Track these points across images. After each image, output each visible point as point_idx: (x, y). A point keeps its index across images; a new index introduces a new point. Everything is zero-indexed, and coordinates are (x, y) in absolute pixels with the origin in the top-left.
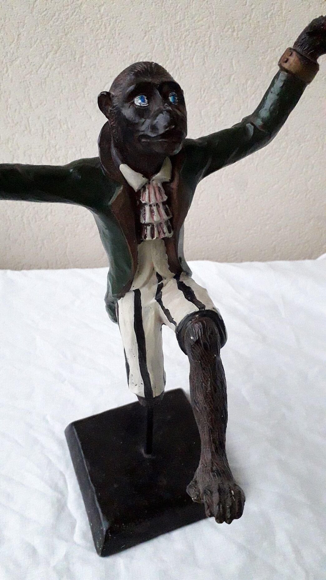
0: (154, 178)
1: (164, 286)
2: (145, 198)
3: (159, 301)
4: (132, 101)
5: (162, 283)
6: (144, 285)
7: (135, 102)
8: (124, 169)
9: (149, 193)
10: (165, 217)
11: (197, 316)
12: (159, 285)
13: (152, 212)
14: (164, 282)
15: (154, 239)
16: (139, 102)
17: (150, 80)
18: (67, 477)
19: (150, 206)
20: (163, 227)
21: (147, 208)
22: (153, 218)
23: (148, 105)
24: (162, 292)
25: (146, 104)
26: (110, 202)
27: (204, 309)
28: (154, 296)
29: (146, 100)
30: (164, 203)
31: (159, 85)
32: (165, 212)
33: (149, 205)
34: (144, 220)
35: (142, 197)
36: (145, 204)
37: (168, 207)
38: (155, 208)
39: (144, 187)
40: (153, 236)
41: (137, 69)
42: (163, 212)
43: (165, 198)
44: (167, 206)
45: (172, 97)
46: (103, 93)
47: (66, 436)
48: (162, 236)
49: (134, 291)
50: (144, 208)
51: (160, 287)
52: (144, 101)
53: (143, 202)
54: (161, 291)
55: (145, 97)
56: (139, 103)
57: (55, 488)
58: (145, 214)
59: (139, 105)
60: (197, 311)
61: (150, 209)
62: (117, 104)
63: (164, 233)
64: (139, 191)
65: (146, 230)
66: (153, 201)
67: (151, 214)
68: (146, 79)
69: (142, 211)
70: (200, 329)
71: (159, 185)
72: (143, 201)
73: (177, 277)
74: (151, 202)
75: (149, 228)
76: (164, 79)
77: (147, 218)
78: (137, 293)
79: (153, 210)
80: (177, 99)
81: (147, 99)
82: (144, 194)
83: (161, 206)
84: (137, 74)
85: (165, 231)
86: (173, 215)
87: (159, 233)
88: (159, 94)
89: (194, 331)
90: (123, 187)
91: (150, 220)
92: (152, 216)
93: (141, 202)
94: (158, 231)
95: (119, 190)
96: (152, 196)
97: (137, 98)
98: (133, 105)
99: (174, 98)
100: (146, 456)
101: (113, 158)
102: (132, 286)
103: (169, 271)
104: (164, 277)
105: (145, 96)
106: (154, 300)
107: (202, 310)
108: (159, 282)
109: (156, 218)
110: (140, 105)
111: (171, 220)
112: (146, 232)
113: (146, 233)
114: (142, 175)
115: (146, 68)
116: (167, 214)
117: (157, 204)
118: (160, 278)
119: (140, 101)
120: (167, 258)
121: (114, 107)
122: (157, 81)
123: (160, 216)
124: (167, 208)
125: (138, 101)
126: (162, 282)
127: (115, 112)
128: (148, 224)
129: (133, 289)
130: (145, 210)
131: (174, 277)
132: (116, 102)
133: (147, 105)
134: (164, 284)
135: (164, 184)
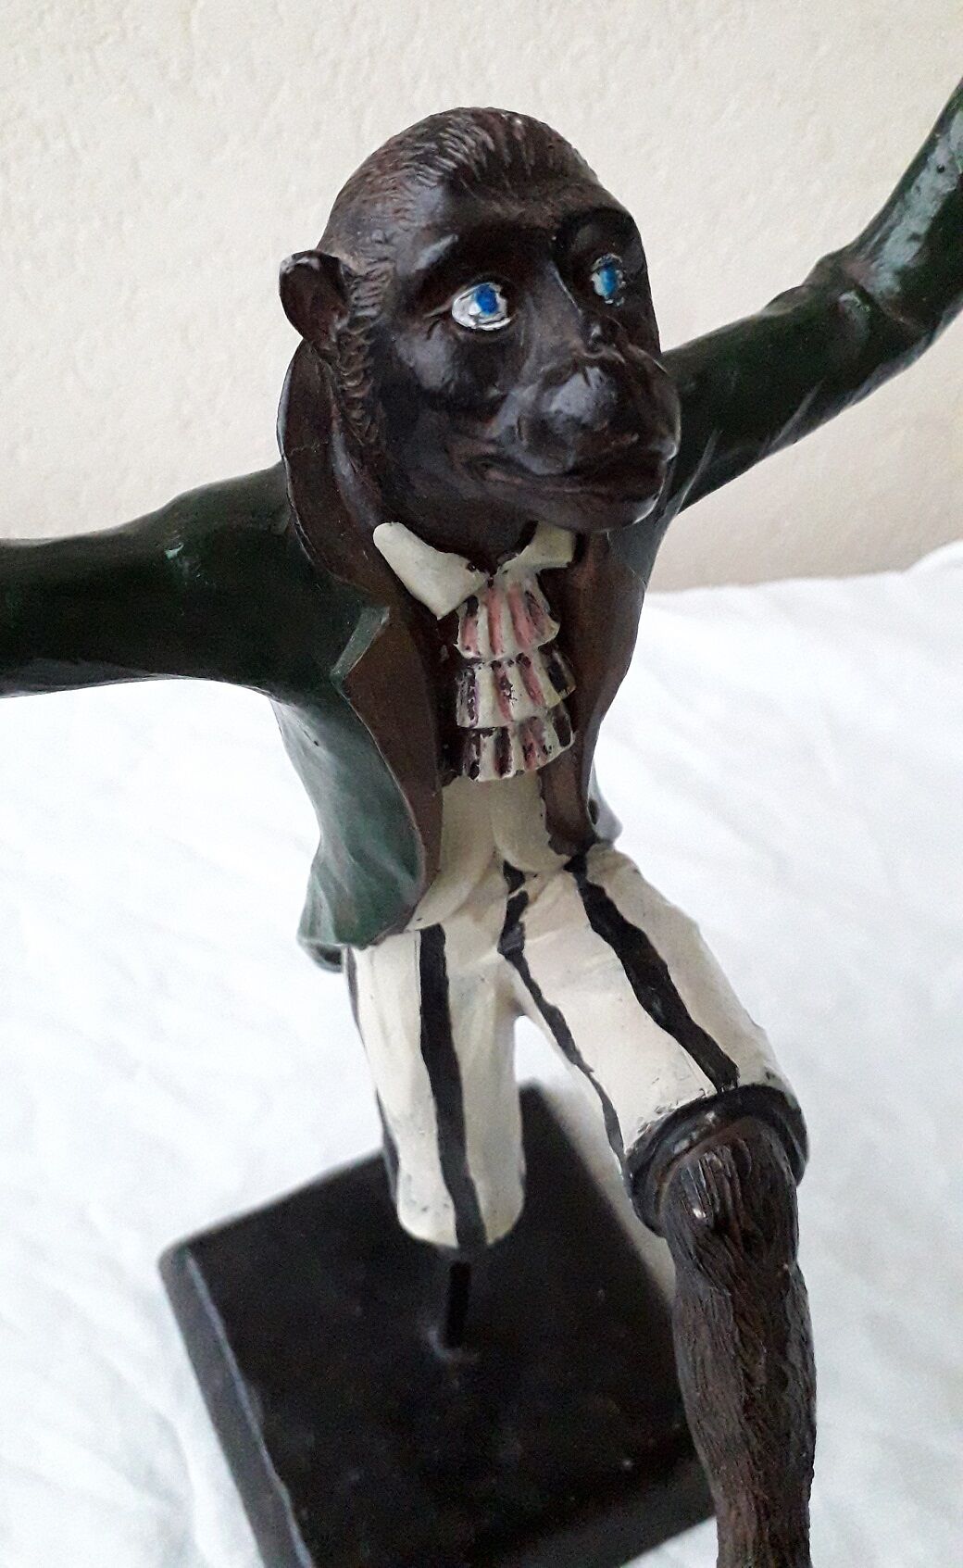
0: (507, 565)
1: (532, 903)
2: (473, 641)
3: (514, 955)
4: (442, 309)
5: (524, 896)
6: (460, 910)
7: (456, 314)
8: (393, 542)
9: (491, 621)
10: (552, 698)
11: (711, 1116)
12: (511, 903)
13: (501, 685)
14: (529, 887)
15: (509, 775)
16: (472, 313)
17: (516, 210)
18: (182, 1434)
19: (496, 665)
20: (542, 730)
21: (483, 676)
22: (505, 710)
23: (509, 325)
24: (522, 926)
25: (502, 319)
26: (339, 665)
27: (736, 1084)
28: (493, 943)
29: (501, 302)
30: (546, 650)
31: (558, 233)
32: (551, 678)
33: (488, 663)
34: (472, 718)
35: (463, 637)
36: (475, 661)
37: (559, 661)
38: (512, 674)
39: (471, 603)
40: (502, 766)
41: (452, 158)
42: (543, 681)
43: (552, 630)
44: (557, 656)
45: (604, 273)
46: (304, 260)
47: (164, 1278)
48: (539, 761)
49: (423, 932)
50: (469, 674)
51: (516, 908)
53: (470, 655)
54: (521, 920)
55: (497, 288)
57: (149, 1480)
58: (472, 694)
59: (472, 324)
60: (707, 1095)
61: (495, 677)
62: (371, 312)
63: (545, 750)
64: (452, 616)
65: (474, 747)
66: (507, 649)
67: (498, 693)
68: (497, 208)
69: (460, 683)
70: (731, 1180)
71: (530, 585)
72: (468, 648)
73: (576, 866)
74: (499, 651)
75: (488, 742)
76: (572, 200)
77: (483, 711)
79: (504, 679)
80: (621, 276)
81: (503, 294)
82: (471, 625)
83: (536, 661)
84: (456, 183)
85: (548, 743)
86: (578, 682)
87: (527, 751)
88: (557, 274)
89: (704, 1182)
90: (392, 613)
91: (494, 720)
92: (504, 701)
93: (455, 653)
94: (524, 748)
95: (374, 623)
96: (503, 629)
97: (464, 294)
98: (445, 329)
99: (612, 279)
100: (443, 1354)
101: (343, 497)
102: (416, 916)
103: (552, 852)
104: (527, 873)
105: (497, 282)
106: (493, 956)
107: (726, 1092)
108: (511, 892)
109: (519, 708)
110: (477, 323)
111: (569, 702)
112: (478, 753)
113: (476, 758)
114: (466, 562)
115: (491, 146)
116: (557, 681)
117: (523, 661)
118: (515, 877)
120: (544, 812)
121: (355, 322)
122: (543, 212)
123: (533, 698)
124: (555, 663)
125: (466, 309)
126: (522, 888)
127: (363, 346)
128: (488, 732)
129: (417, 925)
130: (472, 681)
131: (567, 867)
132: (367, 302)
133: (507, 321)
134: (530, 894)
135: (549, 579)
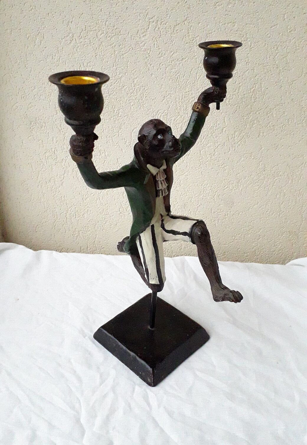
0: (161, 168)
3: (163, 228)
4: (157, 137)
5: (163, 219)
6: (156, 222)
8: (149, 166)
9: (160, 175)
13: (162, 183)
19: (161, 181)
20: (166, 190)
21: (159, 182)
22: (162, 187)
24: (164, 223)
25: (163, 137)
28: (160, 226)
30: (165, 179)
34: (158, 188)
38: (163, 182)
39: (158, 173)
40: (162, 195)
42: (166, 183)
43: (165, 176)
44: (167, 180)
51: (162, 221)
52: (161, 136)
53: (158, 180)
56: (160, 138)
58: (159, 185)
60: (196, 222)
62: (149, 139)
63: (166, 193)
64: (155, 175)
65: (159, 192)
67: (161, 185)
74: (161, 179)
75: (161, 191)
77: (160, 187)
78: (153, 227)
82: (158, 176)
86: (169, 183)
90: (150, 175)
93: (156, 180)
94: (164, 192)
96: (161, 177)
102: (151, 223)
103: (165, 212)
106: (161, 228)
108: (161, 219)
109: (164, 187)
111: (168, 186)
113: (159, 194)
114: (157, 168)
117: (163, 180)
118: (162, 216)
119: (160, 137)
120: (164, 206)
121: (147, 140)
123: (165, 185)
127: (148, 143)
128: (160, 190)
129: (151, 225)
130: (158, 183)
131: (167, 215)
134: (164, 219)
135: (164, 170)
